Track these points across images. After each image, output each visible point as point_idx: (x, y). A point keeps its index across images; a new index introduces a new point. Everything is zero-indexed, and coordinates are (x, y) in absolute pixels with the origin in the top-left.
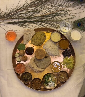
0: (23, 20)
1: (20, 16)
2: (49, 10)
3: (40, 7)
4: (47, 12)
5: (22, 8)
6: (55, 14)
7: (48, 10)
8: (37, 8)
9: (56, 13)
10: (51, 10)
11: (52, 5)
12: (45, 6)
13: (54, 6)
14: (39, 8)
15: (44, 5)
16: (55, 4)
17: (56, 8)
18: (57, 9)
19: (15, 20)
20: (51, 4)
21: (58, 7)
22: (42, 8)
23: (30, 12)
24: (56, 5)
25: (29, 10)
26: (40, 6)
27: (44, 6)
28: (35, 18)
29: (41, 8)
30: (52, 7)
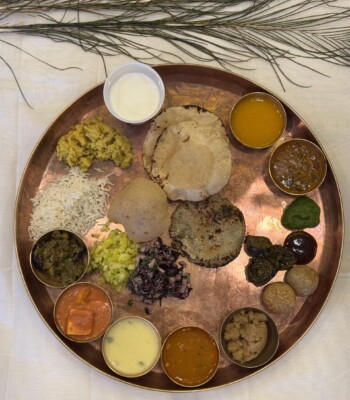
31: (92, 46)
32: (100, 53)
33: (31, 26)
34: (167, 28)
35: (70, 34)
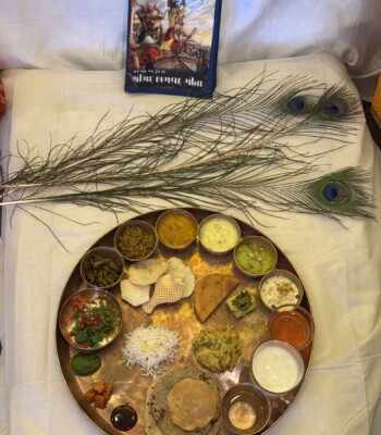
0: (114, 187)
1: (103, 173)
2: (212, 146)
3: (178, 139)
4: (204, 153)
5: (109, 144)
6: (235, 162)
7: (209, 150)
8: (167, 142)
9: (238, 157)
10: (219, 146)
11: (224, 129)
12: (198, 132)
13: (230, 134)
14: (173, 141)
15: (192, 131)
16: (234, 127)
17: (239, 139)
18: (242, 142)
19: (82, 188)
20: (219, 127)
21: (245, 136)
22: (185, 141)
23: (139, 156)
24: (237, 131)
25: (135, 151)
26: (177, 136)
27: (192, 134)
28: (159, 176)
29: (180, 143)
30: (223, 137)
31: (108, 207)
32: (114, 211)
33: (62, 196)
34: (164, 191)
35: (91, 200)
